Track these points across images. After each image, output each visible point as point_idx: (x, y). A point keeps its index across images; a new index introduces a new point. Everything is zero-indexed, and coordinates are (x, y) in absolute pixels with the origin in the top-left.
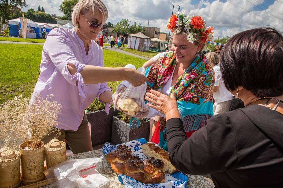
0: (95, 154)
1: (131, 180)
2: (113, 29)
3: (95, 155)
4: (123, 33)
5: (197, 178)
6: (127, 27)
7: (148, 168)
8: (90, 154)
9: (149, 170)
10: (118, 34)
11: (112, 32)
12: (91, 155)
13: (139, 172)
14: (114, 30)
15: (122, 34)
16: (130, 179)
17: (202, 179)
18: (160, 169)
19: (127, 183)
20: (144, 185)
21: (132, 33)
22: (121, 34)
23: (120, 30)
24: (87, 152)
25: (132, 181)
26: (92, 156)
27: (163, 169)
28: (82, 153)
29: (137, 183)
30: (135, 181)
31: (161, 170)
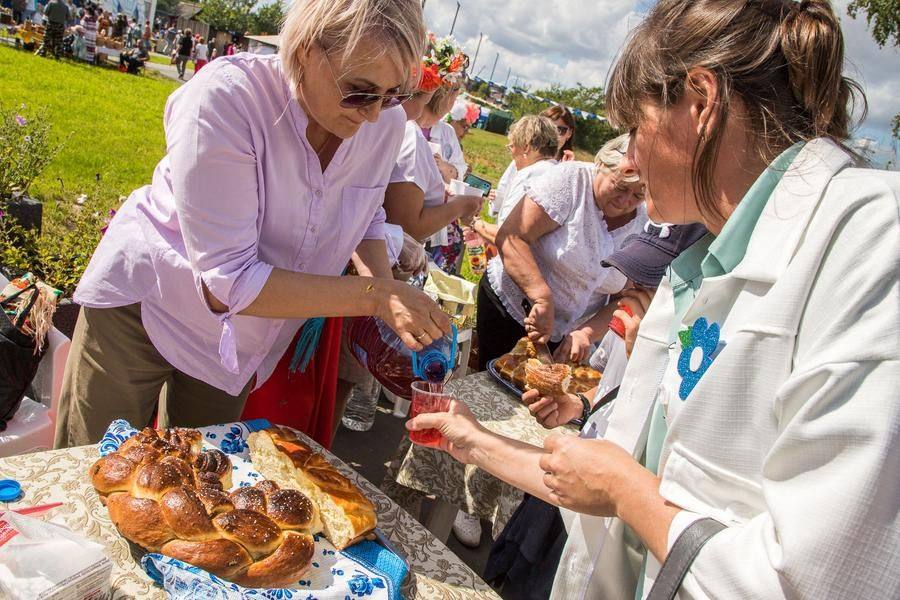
0: (71, 463)
1: (188, 573)
2: (197, 11)
3: (70, 468)
4: (232, 27)
5: (448, 571)
6: (247, 7)
7: (251, 522)
8: (50, 463)
9: (254, 528)
10: (212, 27)
11: (193, 18)
12: (51, 468)
13: (219, 537)
14: (198, 14)
15: (227, 32)
16: (187, 569)
17: (463, 574)
18: (298, 526)
19: (173, 586)
20: (241, 589)
21: (263, 30)
22: (222, 29)
23: (223, 16)
24: (39, 455)
25: (195, 576)
26: (58, 469)
27: (306, 527)
28: (18, 458)
29: (214, 584)
30: (204, 575)
31: (300, 531)
